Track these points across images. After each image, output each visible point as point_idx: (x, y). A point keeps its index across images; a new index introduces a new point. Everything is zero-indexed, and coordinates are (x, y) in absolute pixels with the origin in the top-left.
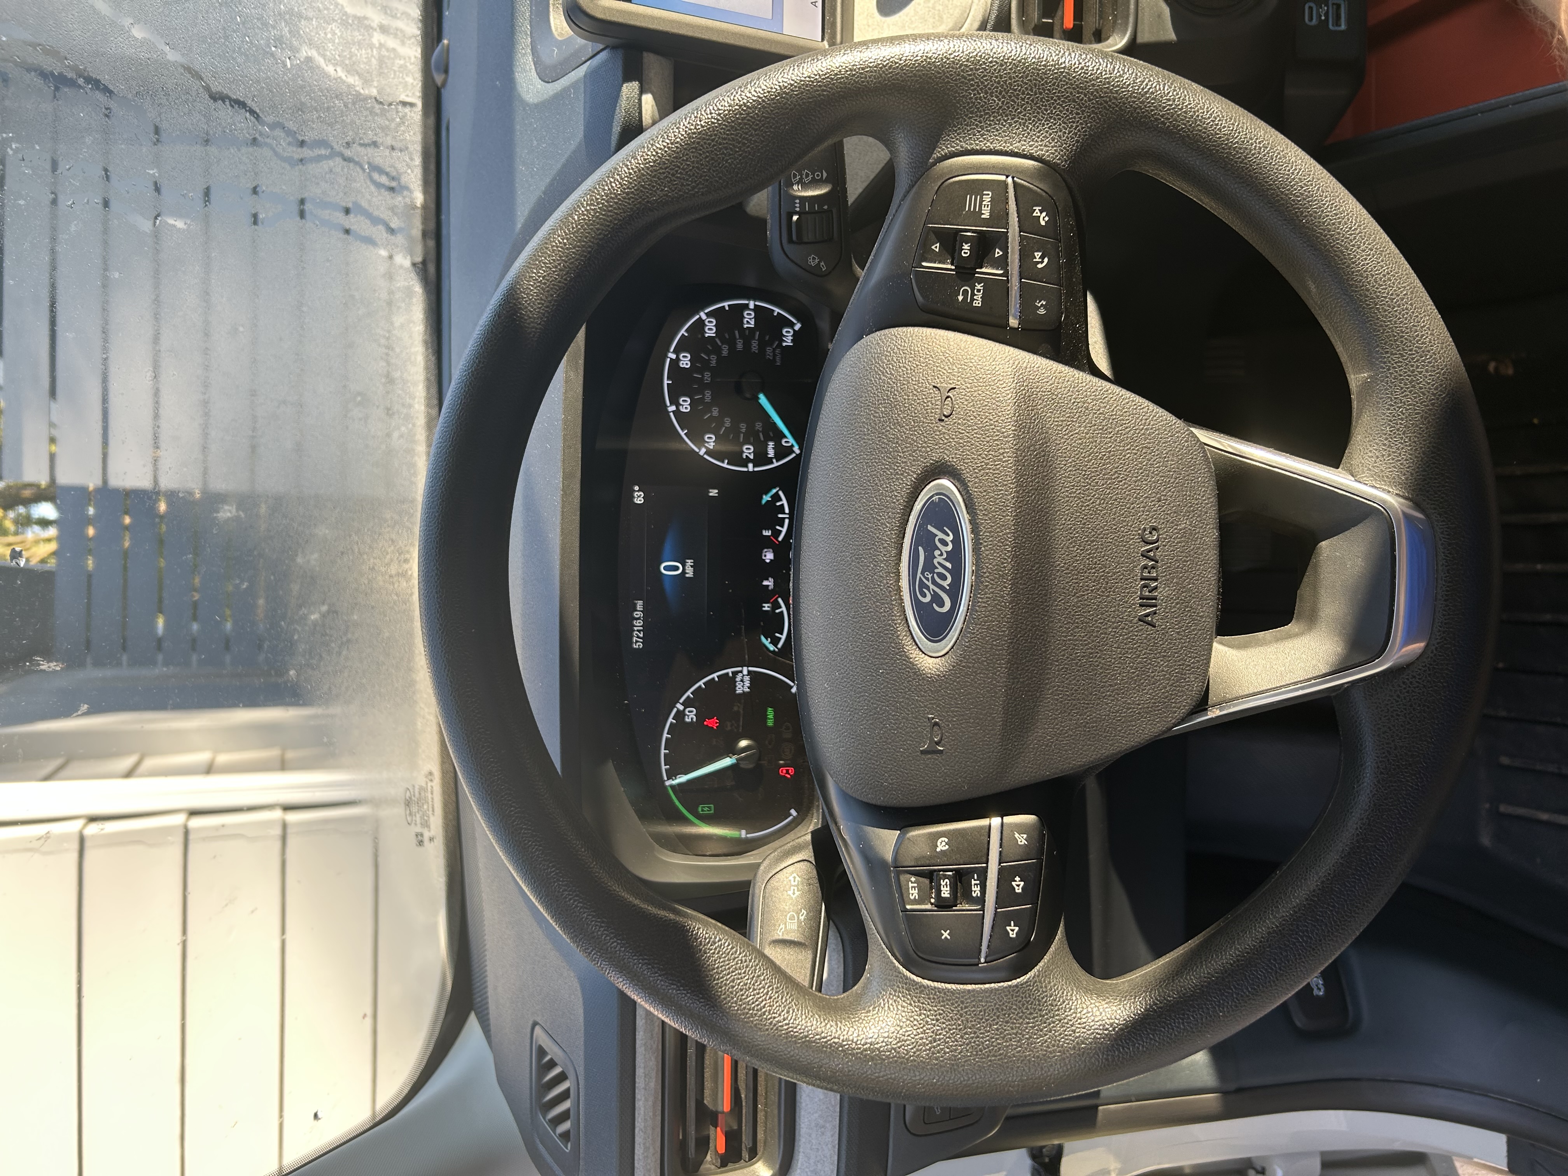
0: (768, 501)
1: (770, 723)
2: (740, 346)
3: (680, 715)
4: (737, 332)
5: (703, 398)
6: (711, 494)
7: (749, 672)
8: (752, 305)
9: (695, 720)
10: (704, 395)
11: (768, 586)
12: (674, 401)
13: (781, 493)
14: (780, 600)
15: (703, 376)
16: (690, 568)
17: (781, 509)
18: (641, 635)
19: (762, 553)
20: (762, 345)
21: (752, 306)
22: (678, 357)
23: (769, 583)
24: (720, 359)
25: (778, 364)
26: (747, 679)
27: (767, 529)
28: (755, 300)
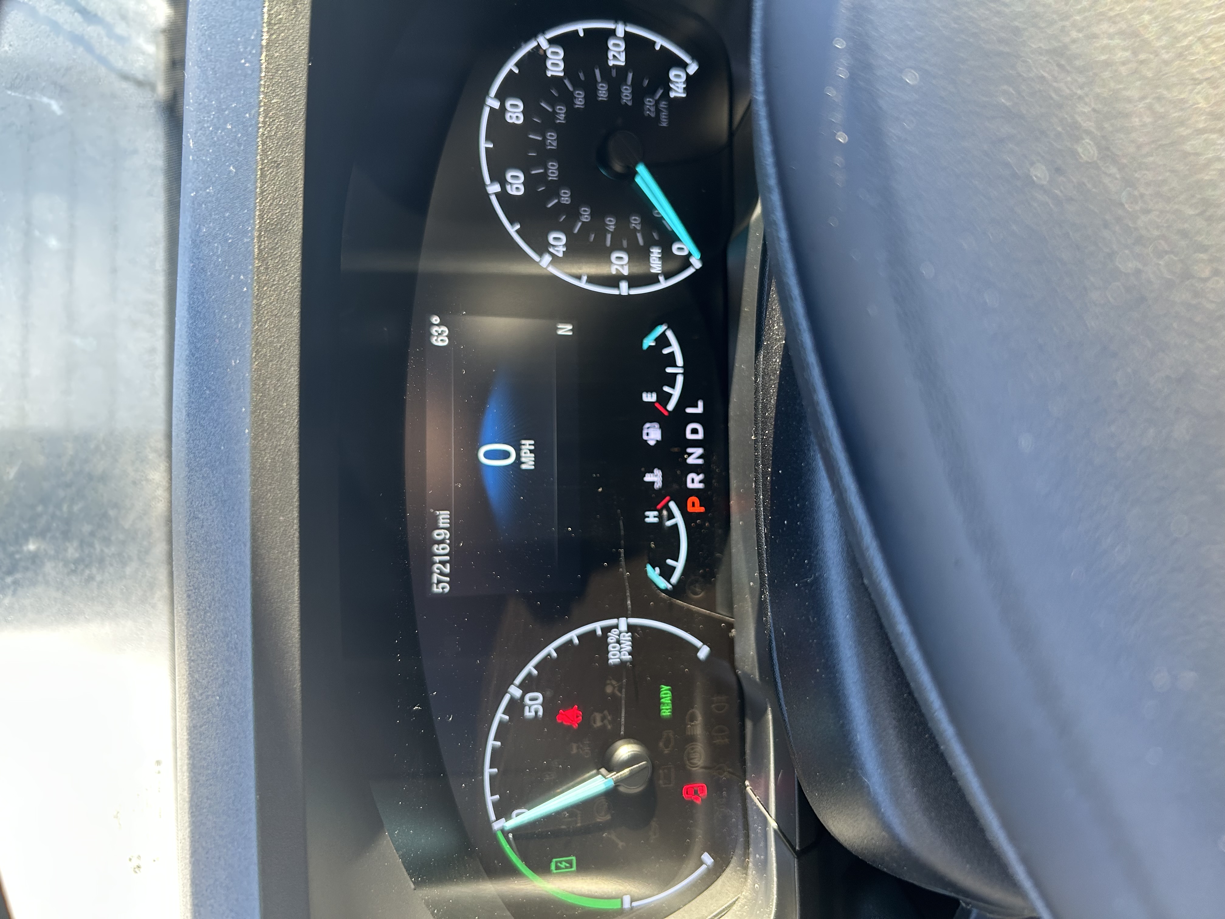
0: (650, 346)
1: (666, 711)
2: (603, 93)
3: (516, 707)
4: (597, 72)
5: (545, 174)
6: (560, 332)
7: (631, 628)
8: (621, 29)
9: (541, 713)
10: (546, 169)
11: (653, 483)
12: (498, 177)
13: (670, 335)
14: (672, 505)
15: (545, 138)
16: (529, 454)
17: (671, 360)
18: (447, 570)
19: (642, 430)
20: (639, 94)
21: (620, 32)
22: (503, 106)
23: (655, 478)
24: (571, 111)
25: (664, 125)
26: (627, 638)
27: (650, 391)
28: (626, 22)
